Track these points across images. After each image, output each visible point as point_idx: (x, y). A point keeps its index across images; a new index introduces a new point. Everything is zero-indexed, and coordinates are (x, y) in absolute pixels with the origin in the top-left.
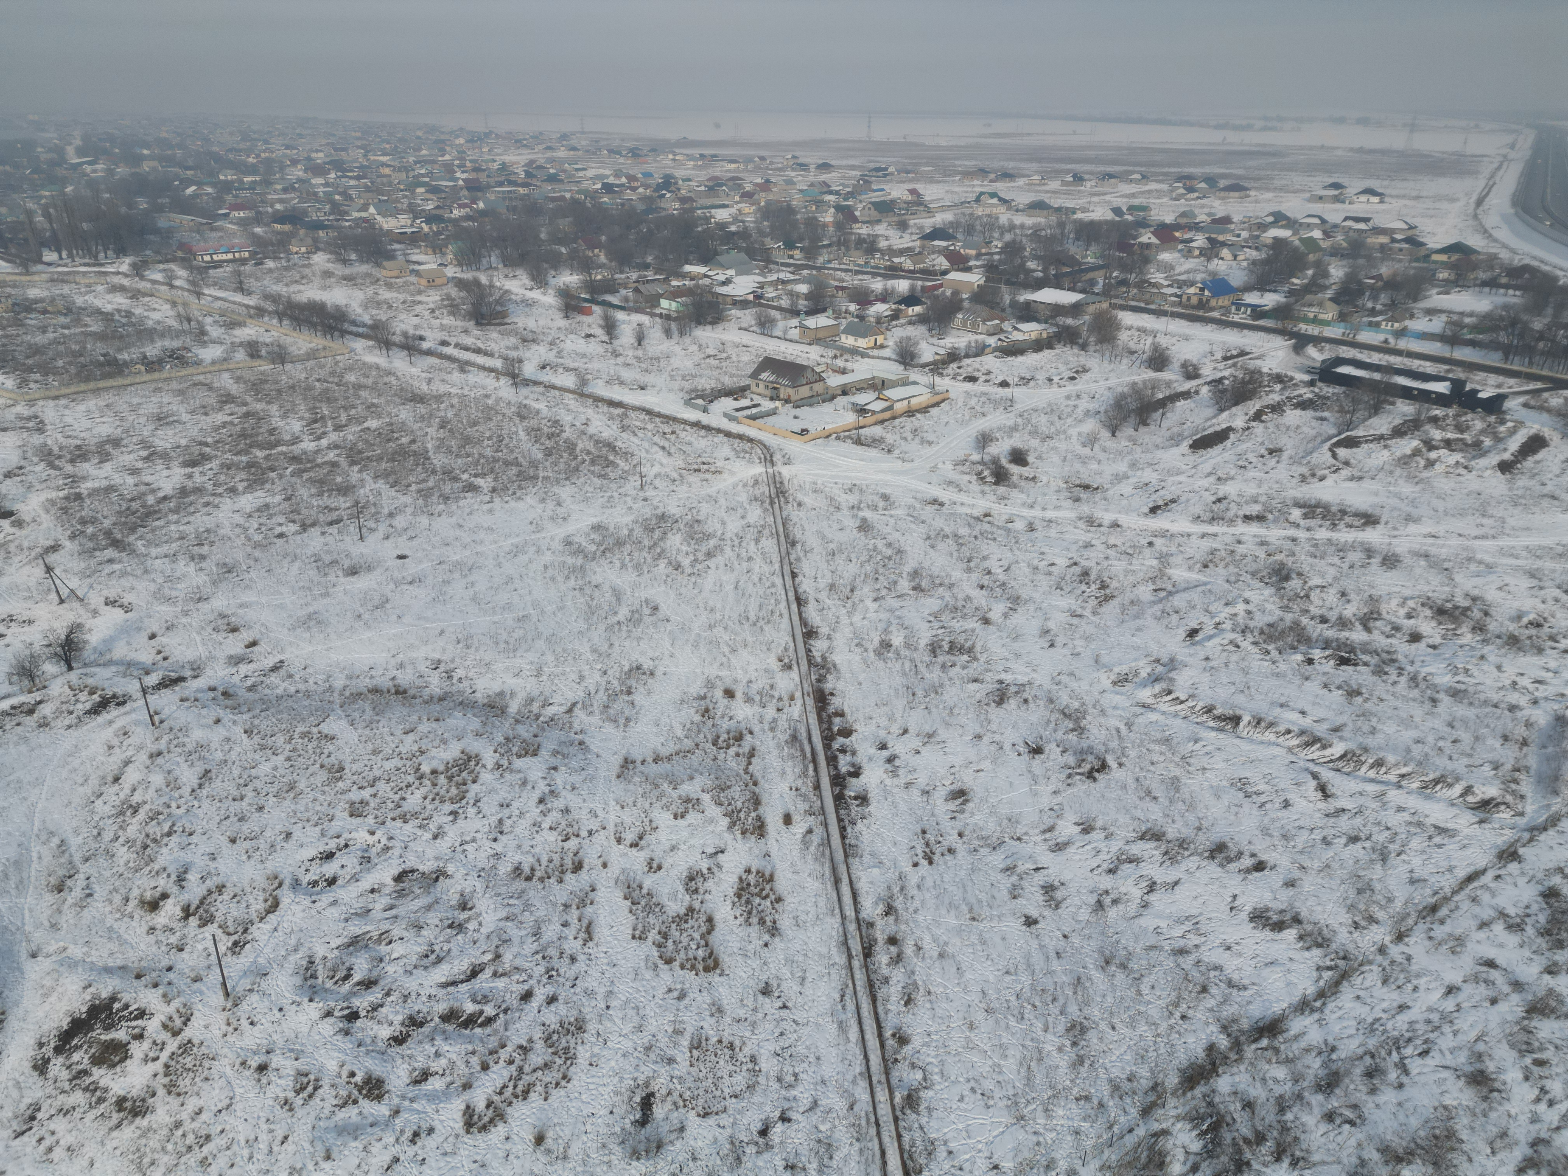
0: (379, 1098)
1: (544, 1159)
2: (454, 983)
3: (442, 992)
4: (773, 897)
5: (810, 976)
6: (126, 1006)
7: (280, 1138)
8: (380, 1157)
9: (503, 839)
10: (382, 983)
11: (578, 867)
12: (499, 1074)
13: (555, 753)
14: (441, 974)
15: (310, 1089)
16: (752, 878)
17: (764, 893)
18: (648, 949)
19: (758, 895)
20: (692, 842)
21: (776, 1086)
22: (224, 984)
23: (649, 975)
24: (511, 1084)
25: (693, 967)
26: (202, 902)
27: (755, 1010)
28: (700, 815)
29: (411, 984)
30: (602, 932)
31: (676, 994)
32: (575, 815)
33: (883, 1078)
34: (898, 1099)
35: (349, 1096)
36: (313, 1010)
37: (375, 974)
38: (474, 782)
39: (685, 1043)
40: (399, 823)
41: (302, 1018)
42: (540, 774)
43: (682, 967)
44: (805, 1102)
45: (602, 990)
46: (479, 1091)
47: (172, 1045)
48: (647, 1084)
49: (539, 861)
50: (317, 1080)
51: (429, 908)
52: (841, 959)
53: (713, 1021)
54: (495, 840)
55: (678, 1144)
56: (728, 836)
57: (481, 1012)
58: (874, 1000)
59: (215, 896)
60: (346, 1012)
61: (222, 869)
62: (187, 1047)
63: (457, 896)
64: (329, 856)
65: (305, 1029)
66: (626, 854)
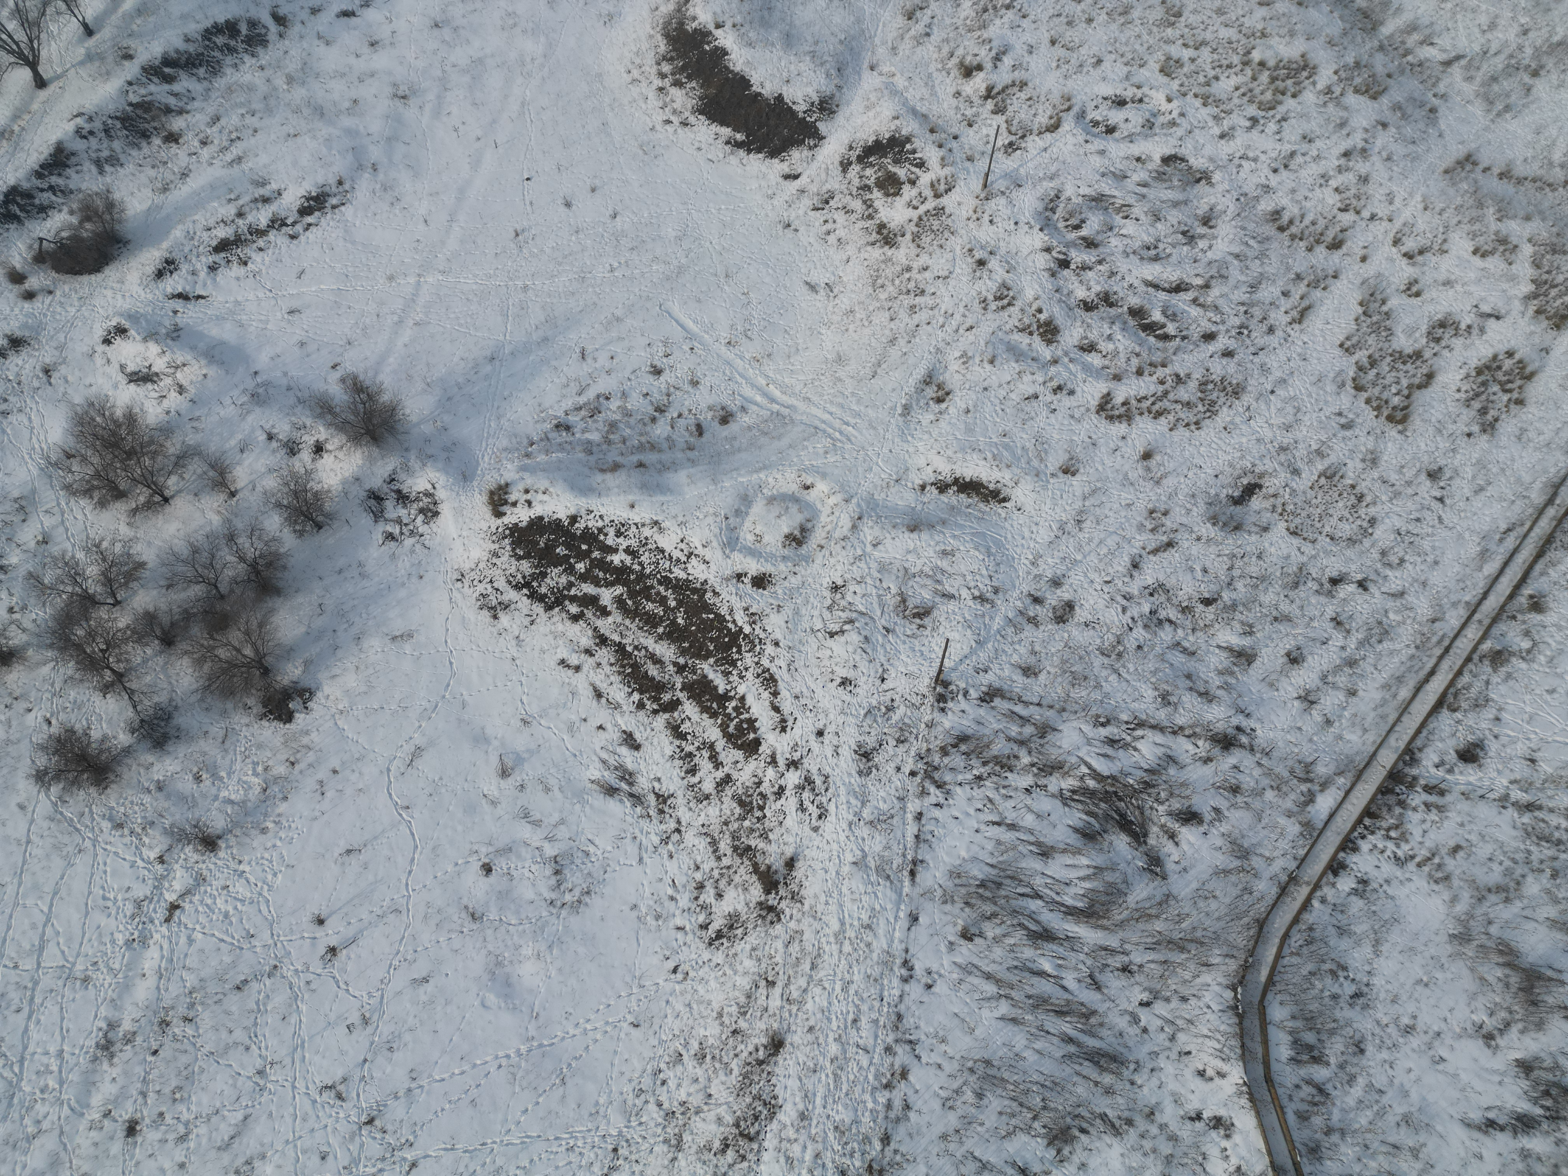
0: (1049, 342)
1: (1141, 471)
2: (1156, 287)
3: (1142, 288)
4: (1515, 395)
5: (1490, 491)
6: (914, 152)
7: (967, 325)
8: (1026, 386)
9: (1284, 174)
10: (1101, 249)
11: (1336, 245)
12: (1146, 386)
13: (1397, 107)
14: (1152, 272)
15: (1005, 301)
16: (1508, 364)
17: (1509, 386)
18: (1348, 366)
19: (1502, 384)
20: (1472, 288)
21: (1376, 556)
22: (987, 175)
23: (1330, 388)
24: (1152, 399)
25: (1378, 408)
26: (1003, 90)
27: (1409, 483)
28: (1503, 265)
29: (1122, 265)
30: (1315, 322)
31: (1343, 421)
32: (1370, 189)
33: (1486, 622)
34: (1486, 646)
35: (1029, 326)
36: (1039, 239)
37: (1100, 238)
38: (1294, 96)
39: (1320, 466)
40: (1198, 103)
41: (1028, 240)
42: (1365, 124)
43: (1368, 401)
44: (1394, 585)
45: (1277, 374)
46: (1123, 388)
47: (930, 205)
48: (1261, 476)
49: (1303, 216)
50: (1013, 298)
51: (1176, 204)
52: (1537, 497)
53: (1360, 465)
54: (1275, 171)
55: (1254, 538)
56: (1517, 305)
57: (1163, 326)
58: (1540, 555)
59: (1016, 89)
60: (1061, 257)
61: (1033, 65)
62: (940, 211)
63: (1207, 208)
64: (1120, 103)
65: (1025, 252)
66: (1392, 260)
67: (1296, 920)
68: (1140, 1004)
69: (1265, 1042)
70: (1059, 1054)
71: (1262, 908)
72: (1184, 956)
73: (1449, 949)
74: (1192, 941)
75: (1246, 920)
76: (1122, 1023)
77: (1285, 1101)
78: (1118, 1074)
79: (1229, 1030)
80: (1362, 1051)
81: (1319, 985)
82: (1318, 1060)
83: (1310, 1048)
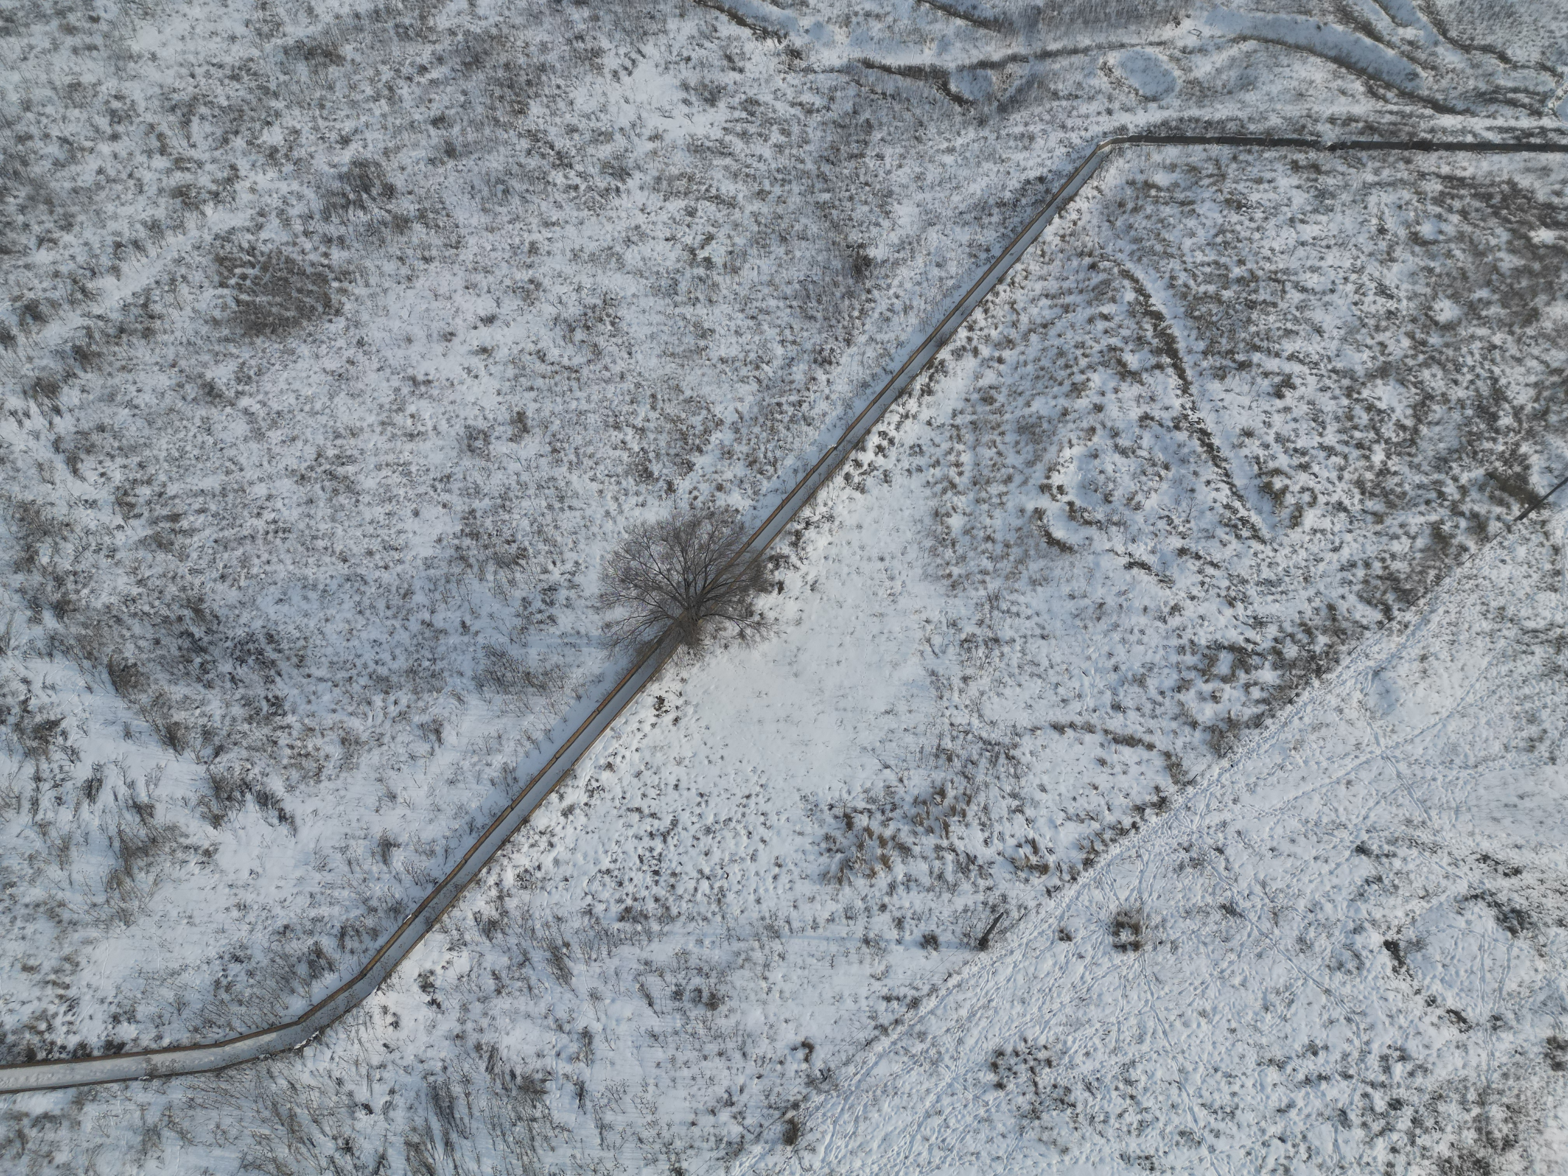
67: (196, 1046)
68: (371, 1112)
69: (331, 997)
70: (467, 1143)
71: (200, 1081)
72: (298, 1111)
73: (142, 920)
74: (278, 1115)
75: (224, 1085)
76: (399, 1115)
77: (372, 953)
78: (447, 1084)
79: (340, 1030)
80: (286, 927)
81: (247, 992)
82: (319, 952)
83: (311, 964)
